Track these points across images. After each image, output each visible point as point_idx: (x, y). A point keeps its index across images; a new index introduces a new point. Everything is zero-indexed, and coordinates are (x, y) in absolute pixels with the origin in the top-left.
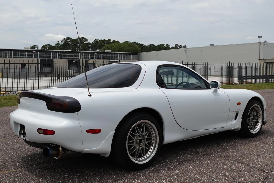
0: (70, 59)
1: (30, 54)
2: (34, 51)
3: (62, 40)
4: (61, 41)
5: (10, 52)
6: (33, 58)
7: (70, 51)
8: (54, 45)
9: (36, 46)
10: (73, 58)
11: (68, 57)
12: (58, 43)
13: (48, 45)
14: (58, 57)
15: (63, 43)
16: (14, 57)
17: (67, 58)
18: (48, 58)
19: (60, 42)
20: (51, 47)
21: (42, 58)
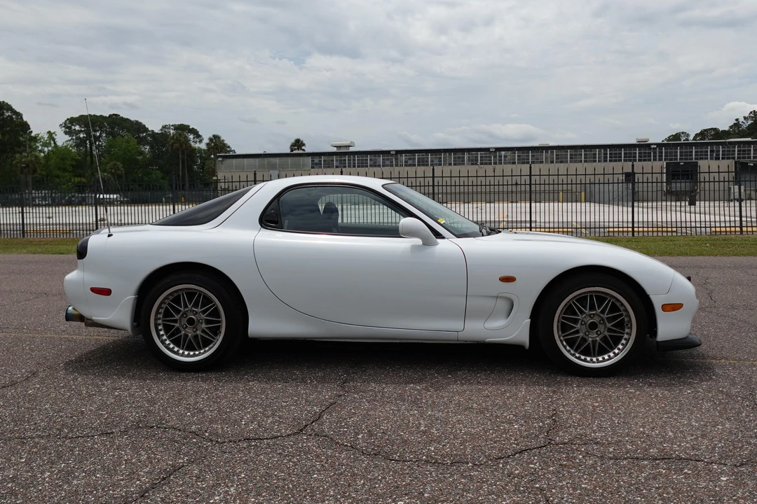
0: (742, 160)
1: (645, 153)
2: (652, 147)
3: (747, 115)
4: (745, 118)
5: (602, 150)
6: (650, 160)
7: (749, 139)
8: (727, 128)
9: (683, 133)
10: (750, 158)
11: (736, 156)
12: (735, 122)
13: (712, 129)
14: (711, 155)
15: (750, 122)
16: (610, 161)
17: (734, 158)
18: (686, 159)
19: (741, 119)
20: (717, 133)
21: (671, 160)
